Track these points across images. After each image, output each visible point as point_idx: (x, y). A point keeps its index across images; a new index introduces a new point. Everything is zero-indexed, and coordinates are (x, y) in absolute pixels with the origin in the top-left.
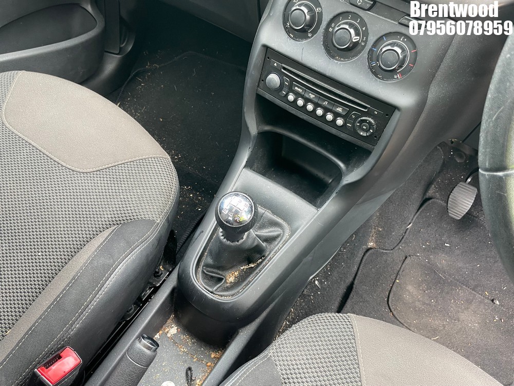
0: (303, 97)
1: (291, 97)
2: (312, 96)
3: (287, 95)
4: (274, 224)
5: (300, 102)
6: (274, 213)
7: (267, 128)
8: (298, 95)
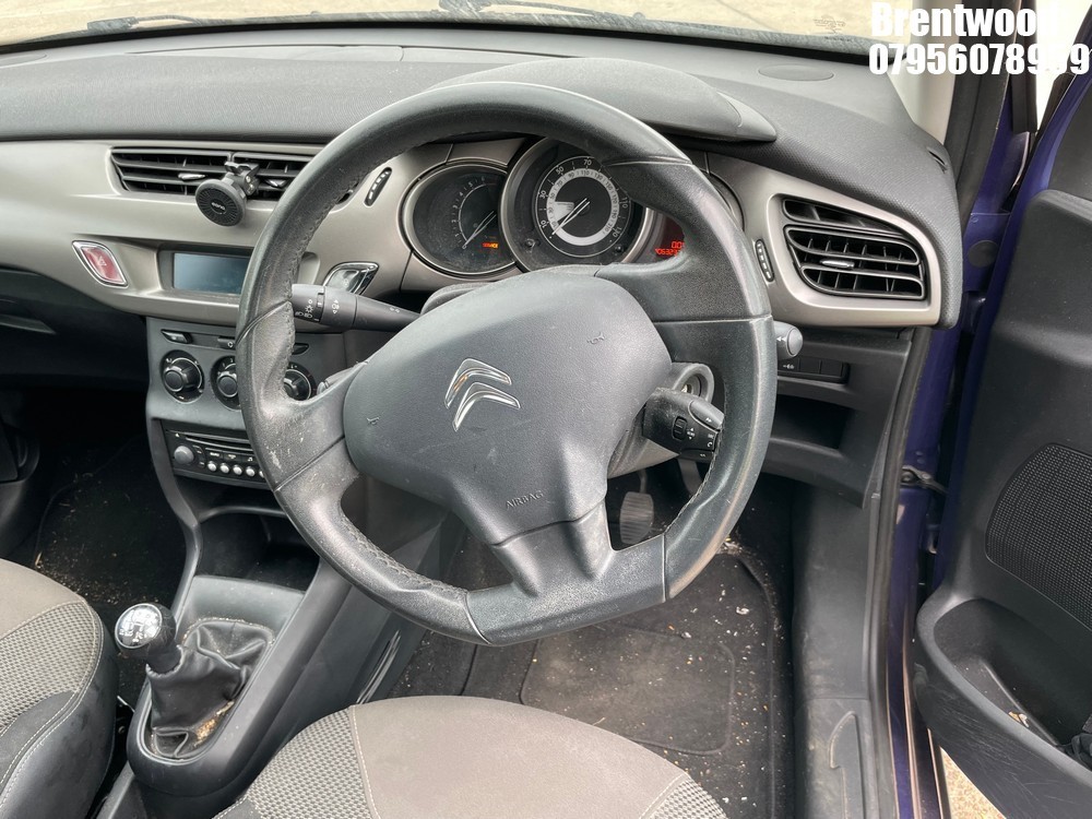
0: (224, 461)
1: (212, 466)
2: (233, 457)
3: (206, 464)
4: (252, 635)
5: (224, 468)
6: (248, 620)
7: (212, 513)
8: (218, 461)
